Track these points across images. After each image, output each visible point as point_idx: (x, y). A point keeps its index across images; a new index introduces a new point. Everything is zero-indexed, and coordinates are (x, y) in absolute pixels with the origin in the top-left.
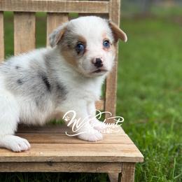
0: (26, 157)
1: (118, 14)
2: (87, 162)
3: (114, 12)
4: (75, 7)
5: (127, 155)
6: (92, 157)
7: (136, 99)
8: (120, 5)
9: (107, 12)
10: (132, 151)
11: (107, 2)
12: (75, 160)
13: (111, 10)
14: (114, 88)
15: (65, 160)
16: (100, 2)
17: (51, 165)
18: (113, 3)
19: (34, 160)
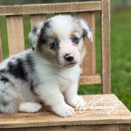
0: (45, 123)
1: (108, 10)
2: (92, 125)
3: (105, 9)
4: (75, 7)
5: (123, 118)
6: (96, 121)
7: (123, 72)
8: (109, 3)
9: (100, 9)
10: (126, 115)
11: (99, 2)
12: (83, 124)
13: (103, 7)
14: (108, 67)
15: (75, 124)
16: (94, 2)
17: (65, 128)
18: (104, 2)
19: (52, 125)
